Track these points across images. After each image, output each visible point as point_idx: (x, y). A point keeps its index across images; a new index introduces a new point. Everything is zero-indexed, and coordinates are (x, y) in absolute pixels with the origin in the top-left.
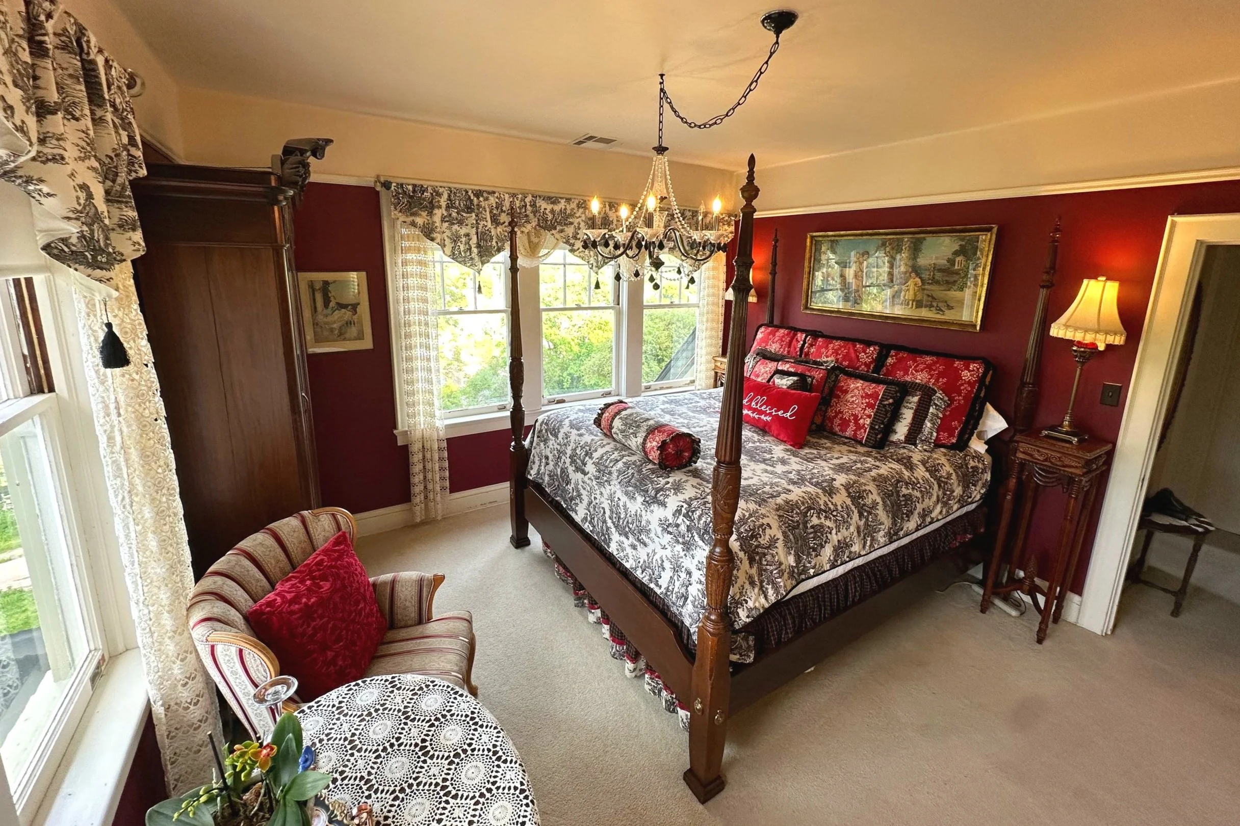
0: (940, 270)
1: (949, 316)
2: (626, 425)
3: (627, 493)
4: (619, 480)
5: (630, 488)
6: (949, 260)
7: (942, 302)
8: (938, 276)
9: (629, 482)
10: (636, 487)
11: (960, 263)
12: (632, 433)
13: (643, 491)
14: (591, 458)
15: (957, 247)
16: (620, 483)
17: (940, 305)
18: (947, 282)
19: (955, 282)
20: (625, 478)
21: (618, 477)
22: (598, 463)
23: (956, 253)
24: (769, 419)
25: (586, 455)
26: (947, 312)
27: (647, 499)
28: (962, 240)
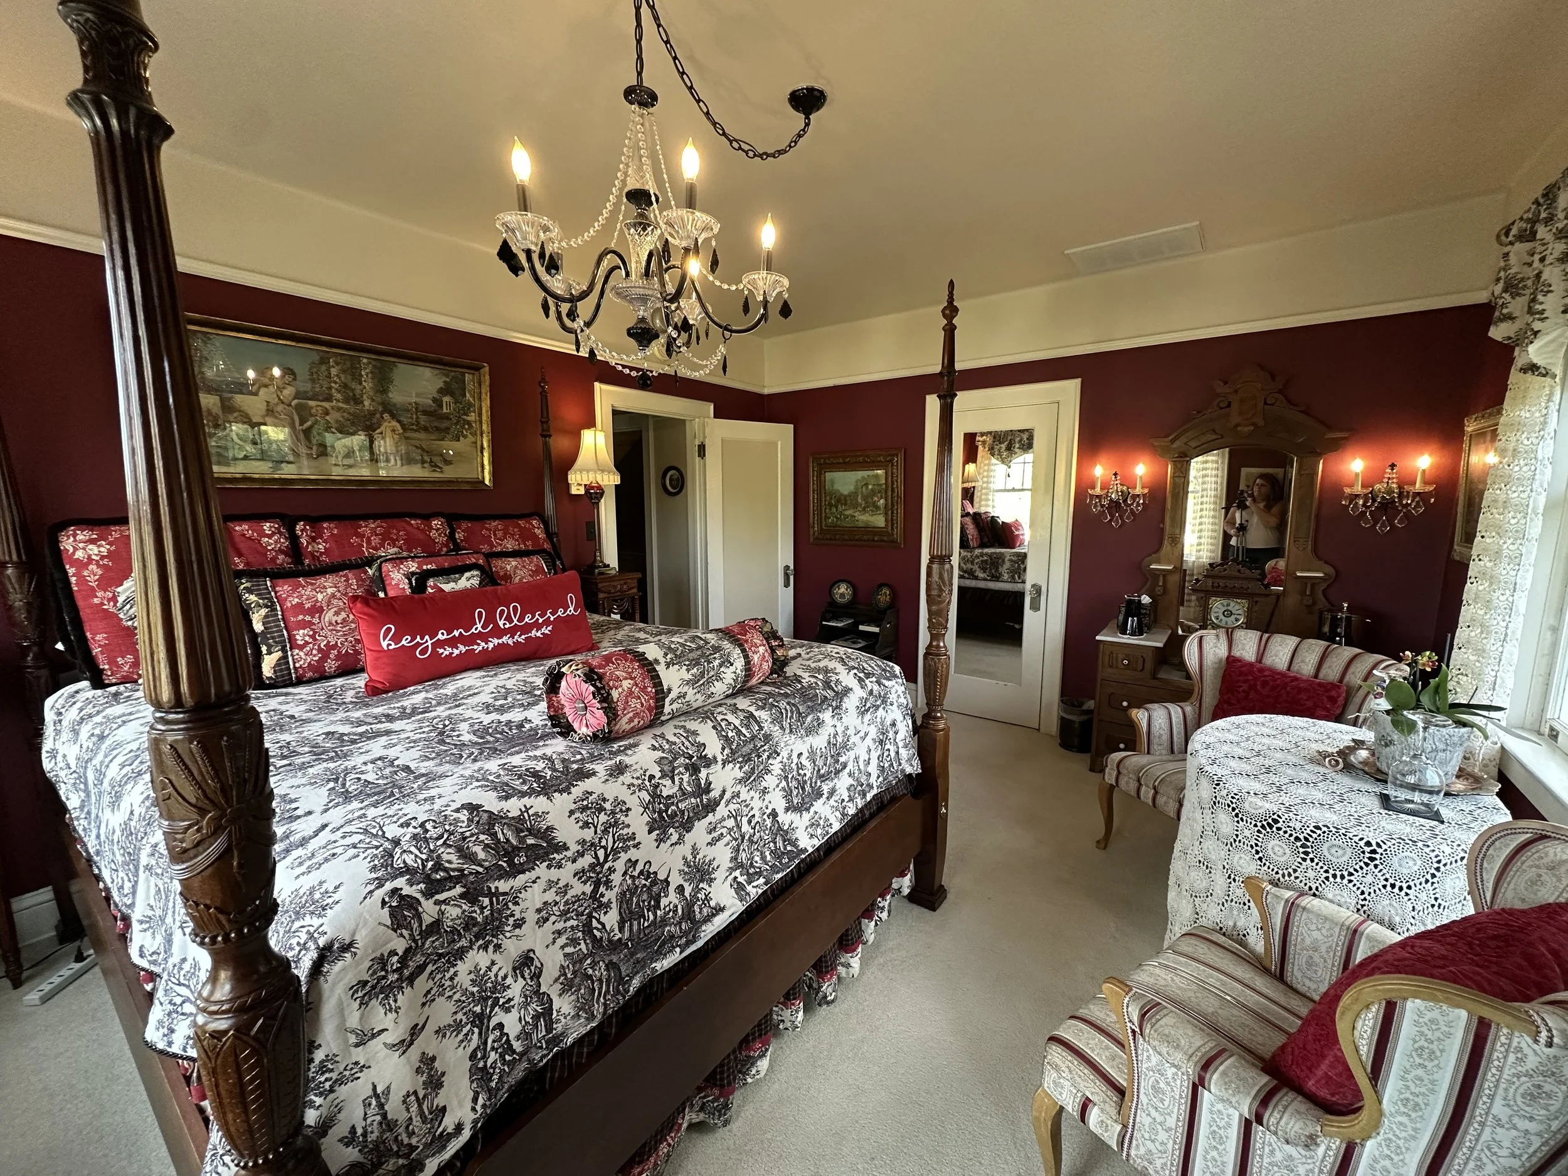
0: (425, 413)
1: (449, 473)
2: (698, 664)
3: (810, 731)
4: (787, 731)
5: (809, 719)
6: (434, 400)
7: (436, 455)
8: (423, 419)
9: (800, 714)
10: (812, 709)
11: (448, 404)
12: (721, 665)
13: (823, 702)
14: (709, 762)
15: (441, 385)
16: (791, 731)
17: (435, 459)
18: (438, 429)
19: (448, 429)
20: (791, 717)
21: (782, 728)
22: (733, 752)
23: (441, 391)
24: (546, 630)
25: (694, 769)
26: (446, 468)
27: (834, 704)
28: (447, 376)
